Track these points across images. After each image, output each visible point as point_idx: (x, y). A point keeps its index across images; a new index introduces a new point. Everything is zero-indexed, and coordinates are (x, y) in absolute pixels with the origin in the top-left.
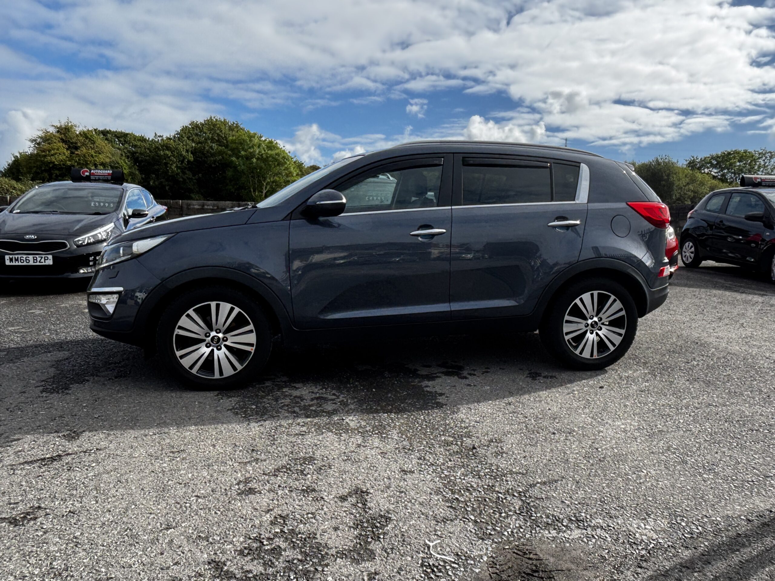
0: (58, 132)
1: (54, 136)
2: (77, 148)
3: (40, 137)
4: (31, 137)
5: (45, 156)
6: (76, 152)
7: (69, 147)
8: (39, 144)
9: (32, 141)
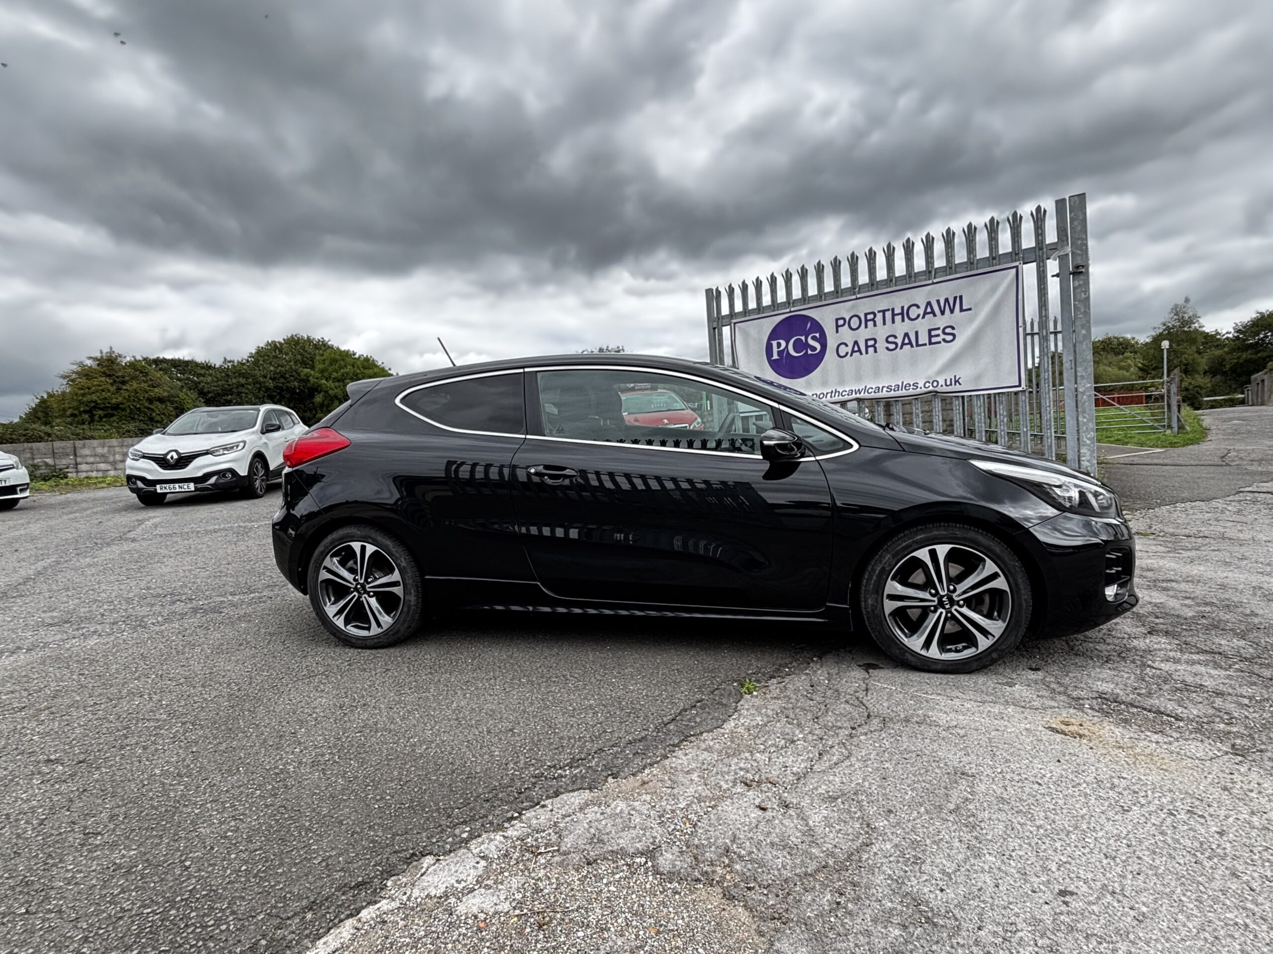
0: (98, 365)
1: (95, 370)
2: (124, 383)
3: (76, 373)
4: (62, 373)
5: (83, 395)
6: (125, 387)
7: (115, 381)
8: (73, 381)
9: (64, 377)
